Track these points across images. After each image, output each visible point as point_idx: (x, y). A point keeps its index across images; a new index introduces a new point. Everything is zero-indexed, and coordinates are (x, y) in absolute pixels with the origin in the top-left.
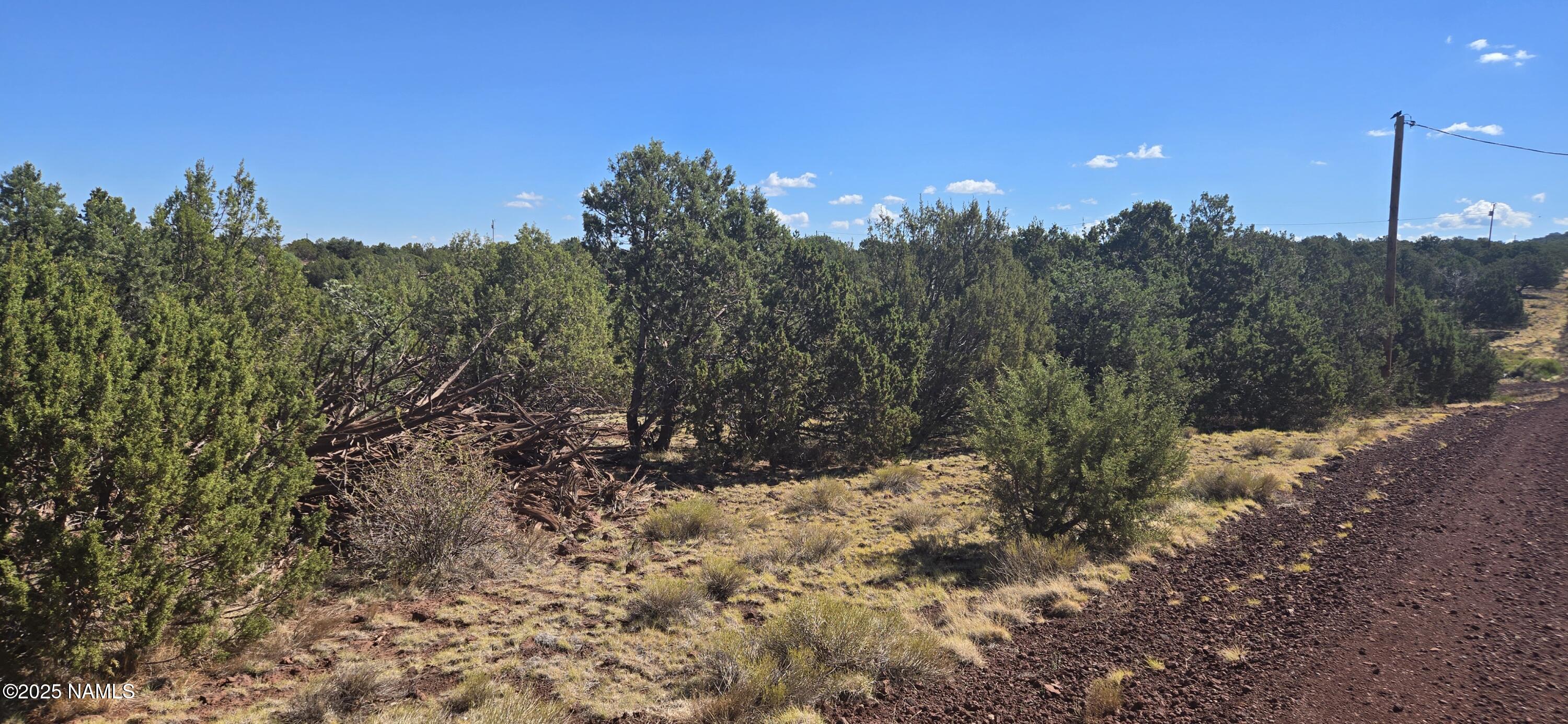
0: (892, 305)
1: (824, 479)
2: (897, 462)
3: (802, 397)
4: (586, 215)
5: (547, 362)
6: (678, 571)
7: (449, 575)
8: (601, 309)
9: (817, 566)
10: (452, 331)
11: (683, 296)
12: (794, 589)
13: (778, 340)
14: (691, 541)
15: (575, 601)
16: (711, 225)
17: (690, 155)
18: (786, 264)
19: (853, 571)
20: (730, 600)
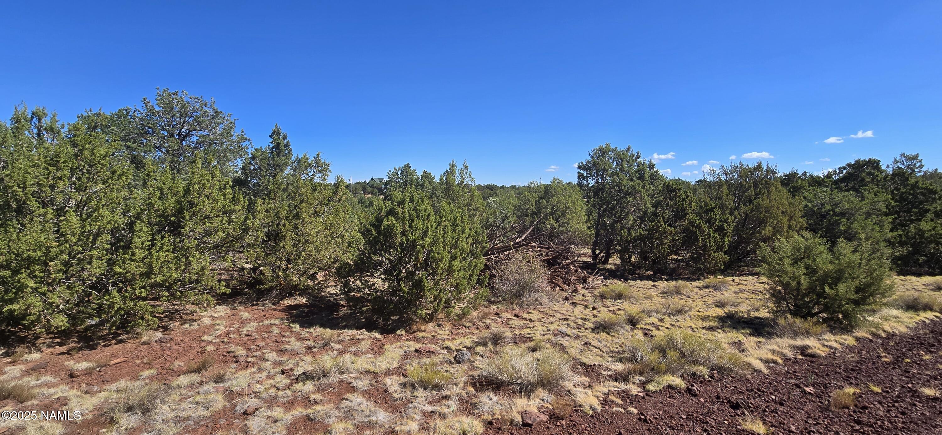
0: (715, 208)
1: (680, 281)
2: (716, 277)
3: (669, 246)
4: (579, 173)
5: (561, 228)
6: (614, 312)
7: (526, 303)
8: (582, 209)
9: (677, 318)
10: (527, 216)
11: (617, 204)
12: (666, 326)
13: (659, 222)
14: (618, 301)
15: (572, 318)
16: (630, 175)
17: (621, 148)
18: (663, 190)
19: (695, 322)
20: (637, 326)
